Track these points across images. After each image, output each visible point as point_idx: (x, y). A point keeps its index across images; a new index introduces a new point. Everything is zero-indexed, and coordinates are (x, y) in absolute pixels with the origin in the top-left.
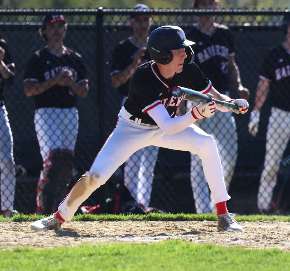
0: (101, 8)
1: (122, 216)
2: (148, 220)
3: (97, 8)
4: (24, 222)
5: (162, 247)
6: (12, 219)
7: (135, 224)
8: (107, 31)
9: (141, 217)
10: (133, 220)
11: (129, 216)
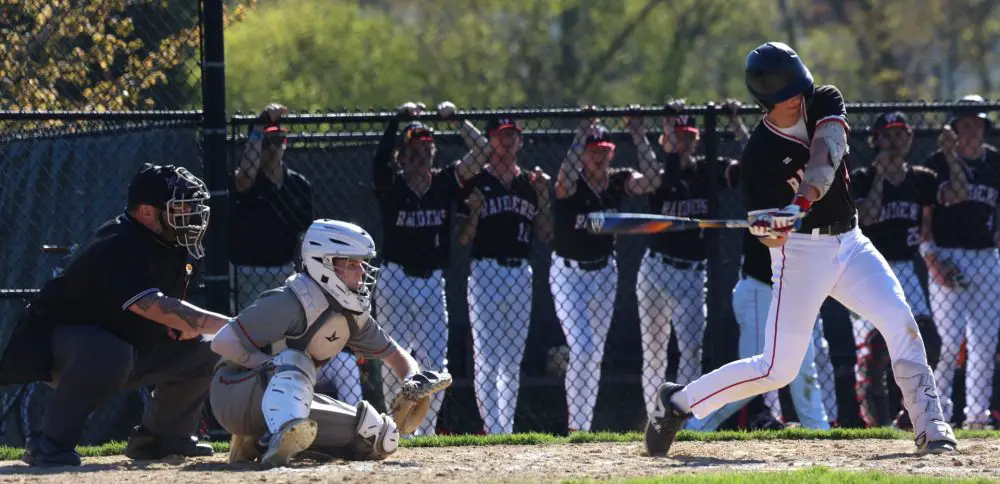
0: (712, 104)
1: (743, 434)
2: (785, 439)
3: (706, 104)
4: (585, 444)
5: (799, 478)
6: (568, 439)
7: (764, 444)
8: (722, 139)
9: (774, 434)
10: (760, 438)
11: (755, 433)
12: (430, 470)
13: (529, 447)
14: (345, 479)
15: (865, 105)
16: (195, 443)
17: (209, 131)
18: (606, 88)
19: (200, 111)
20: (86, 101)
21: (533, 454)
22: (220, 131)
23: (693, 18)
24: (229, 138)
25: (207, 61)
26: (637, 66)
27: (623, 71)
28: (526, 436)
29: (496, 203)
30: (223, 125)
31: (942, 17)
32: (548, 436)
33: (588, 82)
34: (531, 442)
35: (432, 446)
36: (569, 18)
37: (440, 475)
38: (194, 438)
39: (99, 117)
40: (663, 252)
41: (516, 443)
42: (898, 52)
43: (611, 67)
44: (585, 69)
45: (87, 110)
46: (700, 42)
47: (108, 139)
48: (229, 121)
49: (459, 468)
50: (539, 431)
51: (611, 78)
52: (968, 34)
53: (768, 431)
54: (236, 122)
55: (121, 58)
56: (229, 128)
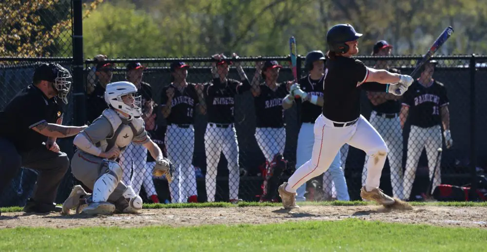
1: (315, 203)
4: (245, 207)
9: (329, 203)
11: (321, 203)
12: (178, 219)
13: (220, 208)
14: (141, 223)
15: (367, 57)
16: (55, 206)
17: (76, 66)
18: (243, 48)
19: (72, 57)
20: (18, 53)
21: (222, 211)
22: (80, 66)
23: (282, 17)
24: (84, 69)
25: (75, 35)
26: (257, 38)
27: (251, 40)
28: (219, 203)
29: (177, 100)
30: (82, 64)
31: (392, 18)
32: (229, 203)
33: (235, 45)
34: (221, 206)
35: (177, 208)
36: (228, 17)
37: (183, 221)
38: (55, 204)
39: (26, 59)
40: (216, 123)
41: (214, 206)
42: (373, 33)
43: (246, 38)
44: (234, 39)
45: (20, 56)
46: (285, 28)
47: (30, 69)
48: (84, 62)
49: (192, 218)
50: (225, 201)
51: (246, 43)
52: (404, 25)
53: (326, 202)
54: (88, 63)
55: (34, 33)
56: (84, 65)
